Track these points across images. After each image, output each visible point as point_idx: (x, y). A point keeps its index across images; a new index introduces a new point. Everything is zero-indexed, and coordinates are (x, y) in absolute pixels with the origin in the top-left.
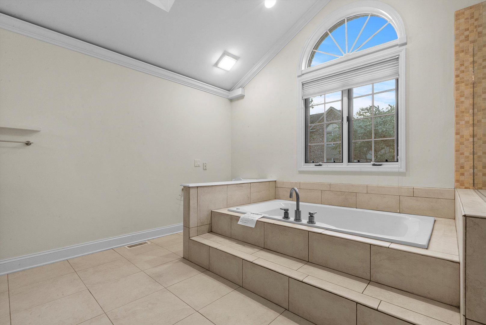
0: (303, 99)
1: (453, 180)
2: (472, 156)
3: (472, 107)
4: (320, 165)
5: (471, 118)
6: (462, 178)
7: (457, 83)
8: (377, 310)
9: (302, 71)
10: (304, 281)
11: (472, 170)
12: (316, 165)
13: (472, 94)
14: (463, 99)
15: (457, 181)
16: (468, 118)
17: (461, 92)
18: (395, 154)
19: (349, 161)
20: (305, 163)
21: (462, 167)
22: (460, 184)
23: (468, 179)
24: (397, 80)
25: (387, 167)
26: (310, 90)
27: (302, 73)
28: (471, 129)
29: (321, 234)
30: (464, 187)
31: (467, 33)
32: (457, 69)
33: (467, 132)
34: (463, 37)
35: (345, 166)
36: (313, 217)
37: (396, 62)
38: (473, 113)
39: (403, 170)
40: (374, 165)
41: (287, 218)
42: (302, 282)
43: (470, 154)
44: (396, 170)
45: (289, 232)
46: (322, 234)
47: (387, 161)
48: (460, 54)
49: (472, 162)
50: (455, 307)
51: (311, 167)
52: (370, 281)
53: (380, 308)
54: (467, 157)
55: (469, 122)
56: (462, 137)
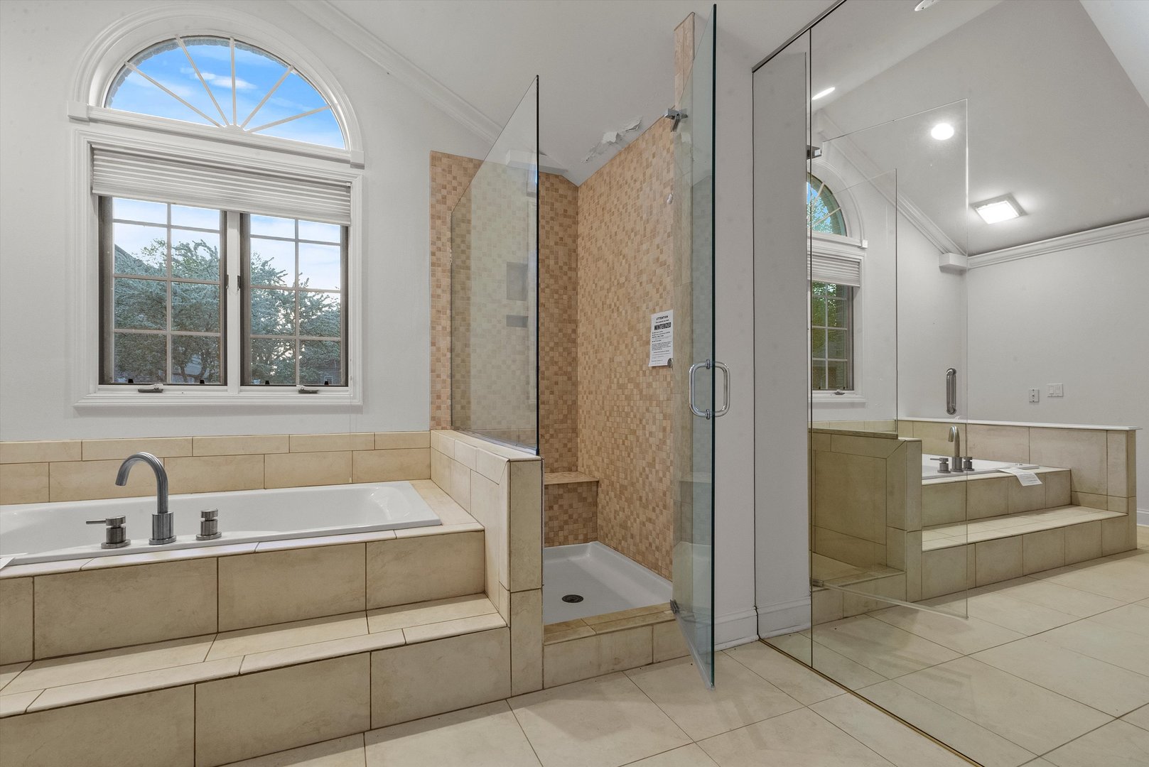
0: (92, 193)
1: (428, 417)
2: (449, 380)
3: (449, 306)
4: (157, 391)
5: (449, 322)
6: (438, 413)
7: (433, 264)
8: (406, 644)
9: (89, 108)
10: (243, 670)
11: (450, 401)
12: (141, 391)
13: (450, 287)
14: (439, 291)
15: (433, 418)
16: (446, 322)
17: (438, 280)
18: (342, 370)
19: (243, 382)
20: (100, 384)
21: (439, 397)
22: (436, 423)
23: (445, 415)
24: (346, 231)
25: (328, 396)
26: (114, 174)
27: (91, 116)
28: (449, 338)
29: (255, 552)
30: (440, 427)
31: (444, 192)
32: (433, 243)
33: (445, 343)
34: (439, 197)
35: (233, 392)
36: (215, 522)
37: (345, 193)
38: (451, 316)
39: (358, 402)
40: (302, 392)
41: (123, 544)
42: (240, 675)
43: (447, 376)
44: (347, 402)
45: (150, 576)
46: (258, 553)
47: (327, 384)
48: (437, 221)
49: (449, 390)
50: (481, 593)
51: (126, 395)
52: (366, 610)
53: (409, 639)
54: (444, 381)
55: (446, 328)
56: (438, 349)
